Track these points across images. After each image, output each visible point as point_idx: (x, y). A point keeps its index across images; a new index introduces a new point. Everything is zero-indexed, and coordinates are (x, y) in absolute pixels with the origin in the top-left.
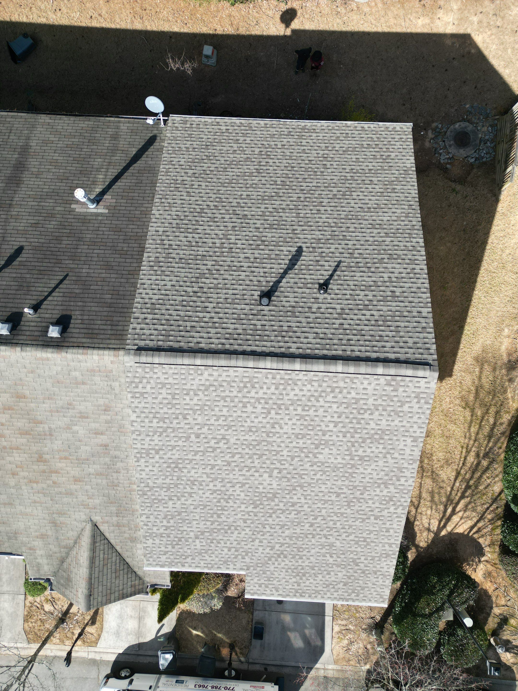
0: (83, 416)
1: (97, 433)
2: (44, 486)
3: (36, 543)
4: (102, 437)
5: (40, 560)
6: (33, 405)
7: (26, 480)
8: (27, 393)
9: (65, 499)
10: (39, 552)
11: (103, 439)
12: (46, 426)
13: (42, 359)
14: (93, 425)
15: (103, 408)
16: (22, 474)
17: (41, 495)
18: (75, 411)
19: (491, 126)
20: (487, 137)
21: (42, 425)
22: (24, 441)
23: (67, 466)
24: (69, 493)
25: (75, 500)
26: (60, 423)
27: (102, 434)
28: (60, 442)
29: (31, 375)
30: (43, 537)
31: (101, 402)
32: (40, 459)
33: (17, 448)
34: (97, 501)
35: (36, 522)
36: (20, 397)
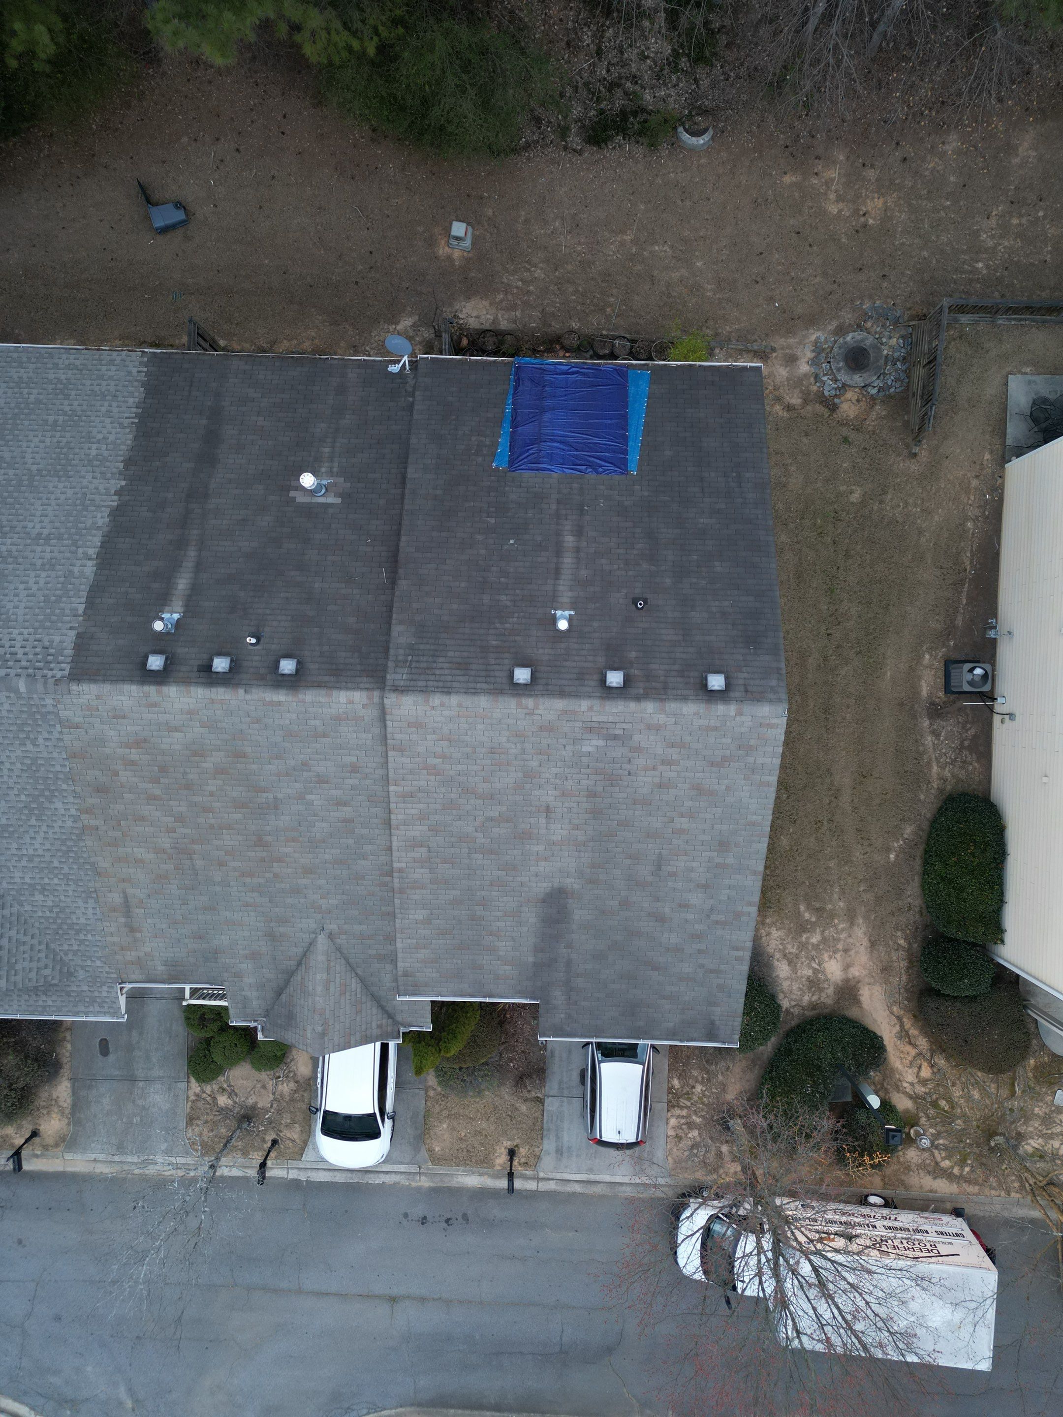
0: (322, 780)
1: (340, 803)
2: (261, 880)
3: (244, 966)
4: (345, 809)
5: (247, 993)
6: (254, 766)
7: (236, 874)
8: (249, 750)
9: (289, 900)
10: (248, 980)
11: (347, 812)
12: (271, 796)
13: (271, 703)
14: (334, 792)
15: (349, 769)
16: (233, 864)
17: (256, 894)
18: (311, 774)
19: (902, 337)
20: (896, 355)
21: (265, 795)
22: (238, 816)
23: (294, 852)
24: (296, 891)
25: (302, 900)
26: (289, 791)
27: (345, 805)
28: (288, 818)
29: (256, 726)
30: (254, 956)
31: (348, 759)
32: (260, 842)
33: (229, 827)
34: (334, 902)
35: (247, 934)
36: (239, 755)
